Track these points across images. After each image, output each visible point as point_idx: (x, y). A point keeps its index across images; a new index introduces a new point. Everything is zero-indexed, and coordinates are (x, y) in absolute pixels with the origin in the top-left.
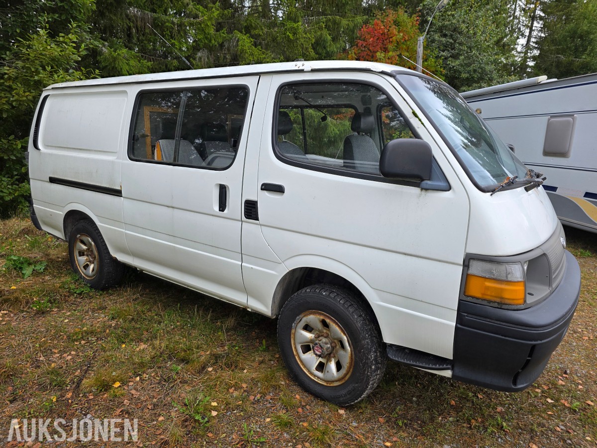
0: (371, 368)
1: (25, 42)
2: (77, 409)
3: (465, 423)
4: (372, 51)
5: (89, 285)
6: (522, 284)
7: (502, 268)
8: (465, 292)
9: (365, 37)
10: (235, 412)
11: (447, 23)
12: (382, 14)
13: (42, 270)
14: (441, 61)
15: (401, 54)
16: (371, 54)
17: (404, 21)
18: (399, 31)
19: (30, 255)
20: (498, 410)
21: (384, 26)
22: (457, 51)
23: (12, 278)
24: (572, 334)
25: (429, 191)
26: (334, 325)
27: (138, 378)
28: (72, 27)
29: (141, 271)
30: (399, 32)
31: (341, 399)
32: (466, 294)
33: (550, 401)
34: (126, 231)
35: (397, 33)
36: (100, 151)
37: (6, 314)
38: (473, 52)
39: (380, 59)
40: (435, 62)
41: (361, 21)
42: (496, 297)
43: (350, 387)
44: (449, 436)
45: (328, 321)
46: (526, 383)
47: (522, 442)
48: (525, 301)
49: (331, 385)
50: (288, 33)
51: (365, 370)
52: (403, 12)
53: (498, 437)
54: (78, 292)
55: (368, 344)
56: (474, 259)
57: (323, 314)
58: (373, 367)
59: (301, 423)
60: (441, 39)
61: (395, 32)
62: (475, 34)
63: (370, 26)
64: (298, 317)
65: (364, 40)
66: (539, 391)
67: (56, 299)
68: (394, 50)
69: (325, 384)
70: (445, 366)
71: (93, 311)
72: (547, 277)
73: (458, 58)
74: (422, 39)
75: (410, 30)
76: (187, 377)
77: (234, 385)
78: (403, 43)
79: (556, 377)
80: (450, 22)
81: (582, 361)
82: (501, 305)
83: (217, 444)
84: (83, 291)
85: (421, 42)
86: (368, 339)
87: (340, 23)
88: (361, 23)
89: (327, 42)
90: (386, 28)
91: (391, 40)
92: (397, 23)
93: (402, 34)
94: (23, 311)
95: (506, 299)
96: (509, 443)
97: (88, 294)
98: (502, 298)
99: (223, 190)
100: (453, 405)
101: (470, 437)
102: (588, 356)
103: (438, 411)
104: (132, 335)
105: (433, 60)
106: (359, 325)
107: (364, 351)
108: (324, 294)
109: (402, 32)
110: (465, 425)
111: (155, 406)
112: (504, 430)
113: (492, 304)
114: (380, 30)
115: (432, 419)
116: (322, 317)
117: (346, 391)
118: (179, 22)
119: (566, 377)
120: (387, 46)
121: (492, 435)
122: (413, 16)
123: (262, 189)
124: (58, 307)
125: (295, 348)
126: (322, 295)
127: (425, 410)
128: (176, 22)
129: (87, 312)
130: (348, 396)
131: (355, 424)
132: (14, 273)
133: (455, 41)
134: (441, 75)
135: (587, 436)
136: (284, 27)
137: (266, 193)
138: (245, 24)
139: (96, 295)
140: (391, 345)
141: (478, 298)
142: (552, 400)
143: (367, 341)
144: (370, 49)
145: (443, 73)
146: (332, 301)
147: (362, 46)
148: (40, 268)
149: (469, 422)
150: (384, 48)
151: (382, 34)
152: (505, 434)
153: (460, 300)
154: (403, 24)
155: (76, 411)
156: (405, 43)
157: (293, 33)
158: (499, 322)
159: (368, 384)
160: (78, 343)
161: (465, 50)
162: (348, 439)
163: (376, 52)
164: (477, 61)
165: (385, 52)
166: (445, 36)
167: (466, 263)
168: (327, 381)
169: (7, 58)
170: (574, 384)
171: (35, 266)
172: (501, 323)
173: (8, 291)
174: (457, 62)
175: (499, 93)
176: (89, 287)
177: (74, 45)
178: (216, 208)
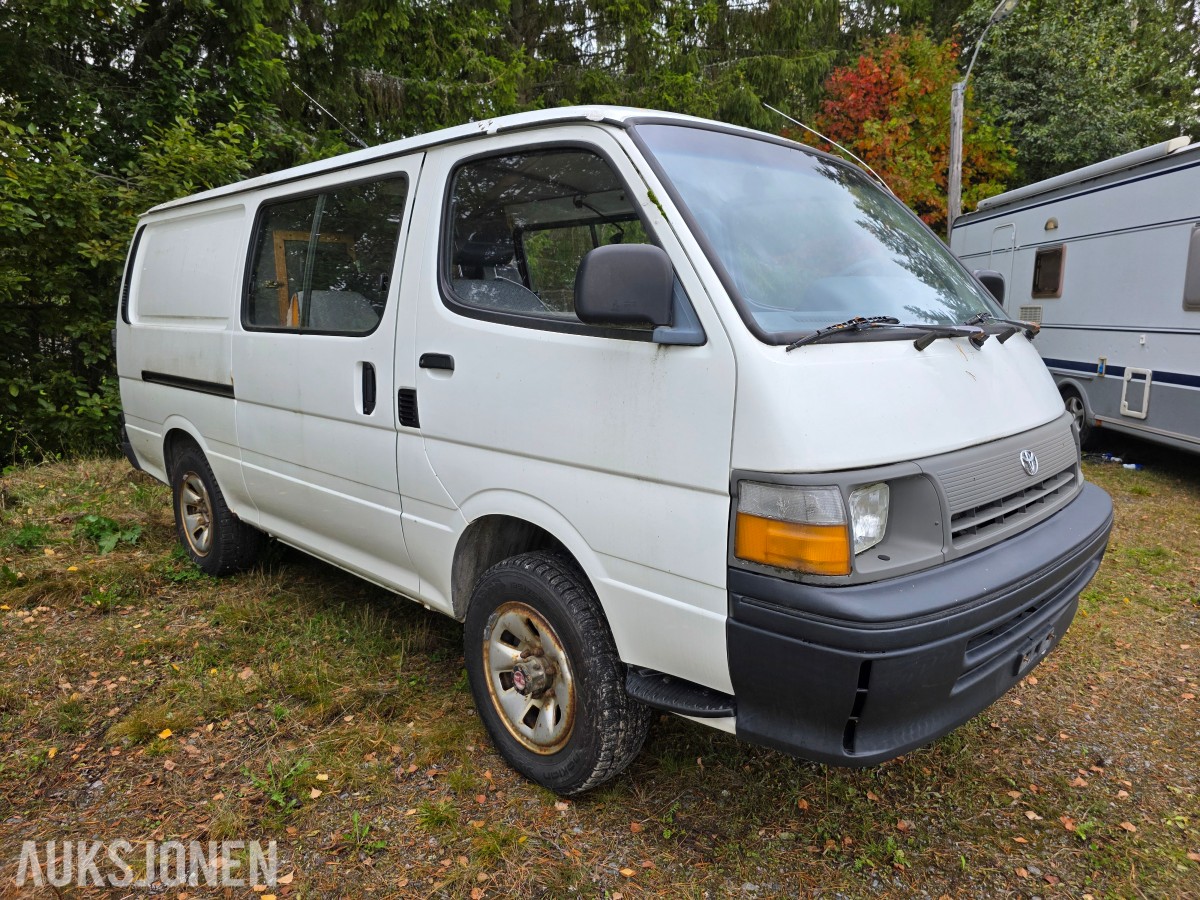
0: (603, 715)
1: (157, 143)
2: (81, 772)
3: (811, 844)
4: (855, 119)
5: (199, 567)
6: (841, 531)
7: (797, 496)
8: (736, 550)
9: (840, 93)
10: (357, 794)
11: (1019, 50)
12: (877, 44)
13: (134, 542)
14: (1007, 129)
15: (917, 121)
16: (852, 127)
17: (924, 55)
18: (912, 74)
19: (124, 516)
20: (900, 826)
21: (880, 67)
22: (1043, 107)
23: (79, 553)
24: (1159, 687)
25: (672, 348)
26: (544, 629)
27: (210, 727)
28: (236, 109)
29: (275, 538)
30: (912, 77)
31: (560, 780)
32: (739, 555)
33: (1031, 815)
34: (245, 464)
35: (907, 80)
36: (207, 318)
37: (45, 613)
38: (1080, 106)
39: (872, 134)
40: (995, 134)
41: (825, 60)
42: (789, 558)
43: (571, 758)
44: (765, 867)
45: (535, 621)
46: (878, 749)
47: (925, 892)
48: (851, 569)
49: (547, 753)
50: (665, 96)
51: (592, 721)
52: (922, 33)
53: (874, 878)
54: (177, 578)
55: (595, 666)
56: (745, 480)
57: (528, 609)
58: (606, 713)
59: (471, 822)
60: (1007, 84)
61: (904, 77)
62: (1083, 68)
63: (850, 69)
64: (491, 617)
65: (839, 99)
66: (1015, 794)
67: (135, 589)
68: (902, 114)
69: (538, 751)
70: (721, 709)
71: (190, 611)
72: (936, 524)
73: (1047, 122)
74: (960, 87)
75: (937, 71)
76: (299, 726)
77: (377, 748)
78: (922, 99)
79: (1074, 770)
80: (1027, 48)
81: (1155, 743)
82: (801, 576)
83: (297, 846)
84: (186, 577)
85: (959, 92)
86: (595, 656)
87: (780, 67)
88: (825, 64)
89: (751, 108)
90: (884, 70)
91: (895, 94)
92: (909, 60)
93: (918, 81)
94: (74, 608)
95: (811, 562)
96: (895, 891)
97: (194, 582)
98: (800, 561)
99: (368, 372)
100: (803, 810)
101: (810, 873)
102: (1174, 734)
103: (762, 819)
104: (238, 651)
105: (989, 129)
106: (580, 628)
107: (588, 681)
108: (527, 567)
109: (920, 77)
110: (810, 849)
111: (218, 774)
112: (893, 866)
113: (783, 575)
114: (872, 77)
115: (743, 833)
116: (526, 615)
117: (566, 765)
118: (451, 91)
119: (1098, 772)
120: (886, 107)
121: (862, 872)
122: (944, 43)
123: (422, 366)
124: (135, 604)
125: (491, 679)
126: (523, 569)
127: (738, 815)
128: (446, 91)
129: (179, 613)
130: (570, 775)
131: (577, 831)
132: (84, 545)
133: (1039, 86)
134: (1010, 159)
135: (1087, 893)
136: (657, 84)
137: (427, 372)
138: (583, 86)
139: (209, 585)
140: (636, 669)
141: (758, 563)
142: (1039, 814)
143: (593, 662)
144: (852, 115)
145: (1013, 155)
146: (538, 580)
147: (832, 111)
148: (131, 536)
149: (821, 842)
150: (881, 112)
151: (876, 84)
152: (893, 874)
153: (728, 567)
154: (920, 60)
155: (78, 775)
156: (926, 98)
157: (676, 94)
158: (795, 612)
159: (600, 748)
160: (137, 663)
161: (1060, 104)
162: (548, 857)
163: (863, 121)
164: (1090, 124)
165: (883, 119)
166: (1016, 77)
167: (734, 491)
168: (541, 745)
169: (130, 173)
170: (1110, 787)
171: (123, 534)
172: (800, 613)
173: (61, 574)
174: (1044, 130)
175: (1091, 183)
176: (199, 570)
177: (237, 141)
178: (359, 408)
